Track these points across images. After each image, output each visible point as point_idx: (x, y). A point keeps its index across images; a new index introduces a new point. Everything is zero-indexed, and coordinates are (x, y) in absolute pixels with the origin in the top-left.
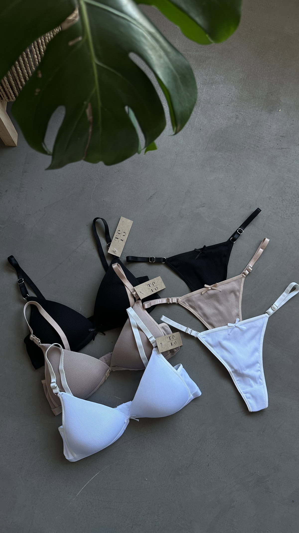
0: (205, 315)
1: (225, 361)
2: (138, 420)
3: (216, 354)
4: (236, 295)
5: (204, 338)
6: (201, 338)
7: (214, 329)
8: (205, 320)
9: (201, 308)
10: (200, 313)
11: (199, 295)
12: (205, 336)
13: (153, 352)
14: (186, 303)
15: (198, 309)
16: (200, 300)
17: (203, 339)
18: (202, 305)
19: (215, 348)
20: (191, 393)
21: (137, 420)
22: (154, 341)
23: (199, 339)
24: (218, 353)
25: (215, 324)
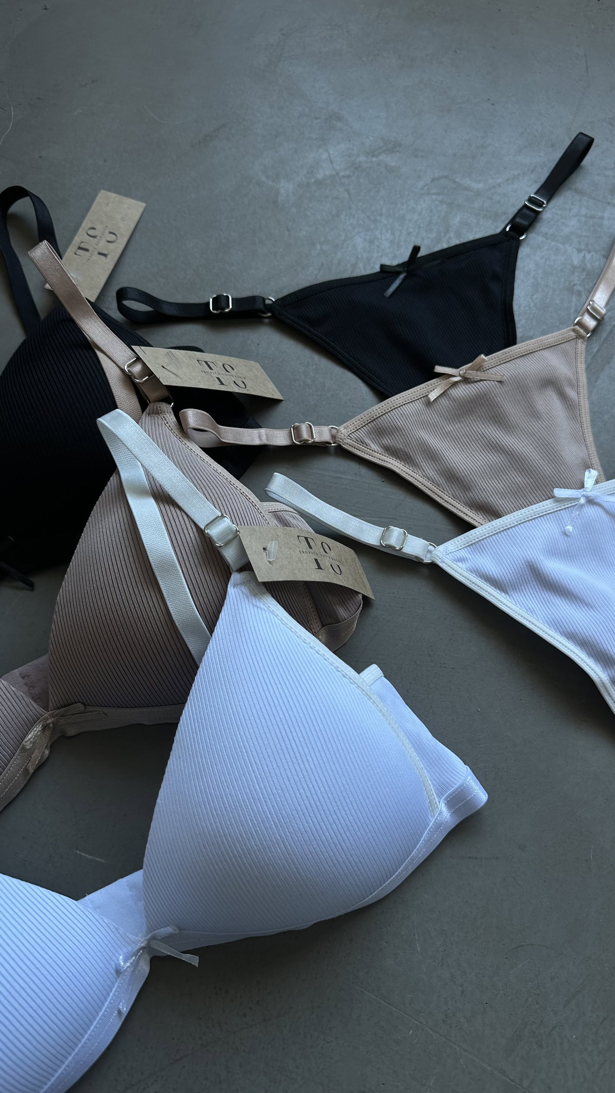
0: (452, 477)
1: (571, 636)
2: (194, 960)
3: (526, 615)
4: (563, 396)
5: (462, 560)
6: (450, 563)
7: (498, 523)
8: (455, 497)
9: (432, 455)
10: (431, 473)
11: (419, 405)
12: (463, 553)
13: (231, 590)
14: (368, 441)
15: (419, 459)
16: (424, 425)
17: (460, 564)
18: (434, 442)
19: (517, 596)
20: (440, 794)
21: (186, 957)
22: (231, 536)
23: (441, 565)
24: (531, 611)
25: (498, 502)
